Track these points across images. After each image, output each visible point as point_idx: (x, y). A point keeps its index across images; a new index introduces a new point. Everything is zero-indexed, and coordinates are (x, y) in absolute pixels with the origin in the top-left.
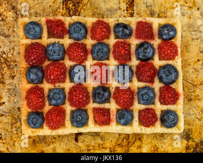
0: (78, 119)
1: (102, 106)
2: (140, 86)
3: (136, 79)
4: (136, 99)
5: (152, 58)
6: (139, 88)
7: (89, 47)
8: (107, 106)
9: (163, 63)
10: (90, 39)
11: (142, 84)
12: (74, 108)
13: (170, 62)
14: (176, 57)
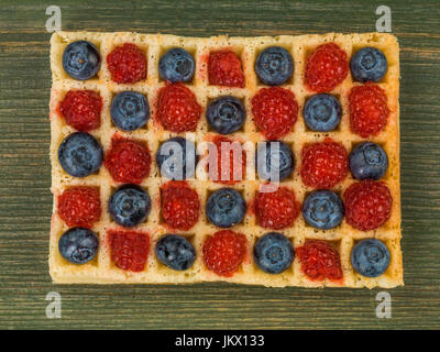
0: (277, 62)
1: (225, 91)
2: (142, 131)
3: (151, 148)
4: (151, 105)
5: (115, 191)
6: (145, 127)
7: (250, 218)
8: (215, 92)
9: (90, 181)
10: (248, 236)
11: (139, 135)
12: (286, 87)
13: (76, 182)
14: (62, 191)
